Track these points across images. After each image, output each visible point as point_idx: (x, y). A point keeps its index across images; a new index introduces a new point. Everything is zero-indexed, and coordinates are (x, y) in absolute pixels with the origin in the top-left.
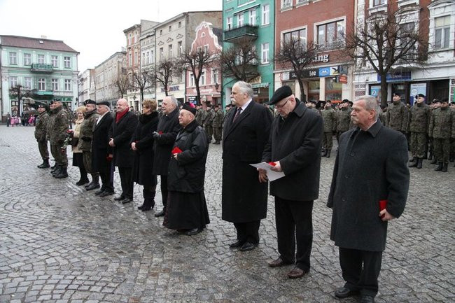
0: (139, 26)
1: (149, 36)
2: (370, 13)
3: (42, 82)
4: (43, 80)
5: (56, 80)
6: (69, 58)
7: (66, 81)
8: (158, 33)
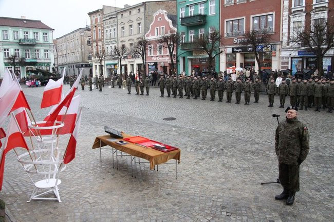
0: (102, 10)
1: (112, 18)
2: (292, 10)
3: (27, 52)
4: (28, 51)
5: (38, 51)
6: (46, 34)
7: (45, 51)
8: (119, 16)
